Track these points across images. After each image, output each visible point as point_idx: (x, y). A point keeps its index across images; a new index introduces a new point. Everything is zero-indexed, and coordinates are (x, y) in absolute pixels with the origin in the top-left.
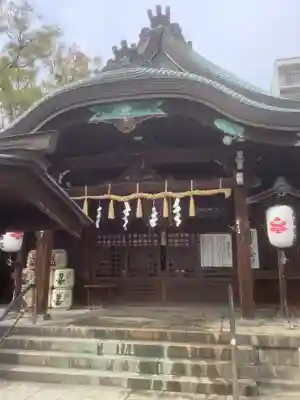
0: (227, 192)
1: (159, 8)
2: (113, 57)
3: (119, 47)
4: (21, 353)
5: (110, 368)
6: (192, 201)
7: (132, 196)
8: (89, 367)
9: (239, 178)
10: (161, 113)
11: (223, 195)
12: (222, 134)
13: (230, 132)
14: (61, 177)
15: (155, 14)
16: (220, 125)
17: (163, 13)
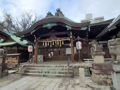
0: (69, 40)
1: (58, 9)
2: (47, 15)
3: (48, 13)
4: (30, 70)
5: (46, 73)
6: (63, 42)
7: (52, 41)
8: (42, 73)
9: (71, 37)
10: (56, 25)
11: (68, 40)
12: (67, 28)
13: (69, 28)
14: (39, 38)
15: (57, 10)
16: (67, 26)
17: (59, 10)
